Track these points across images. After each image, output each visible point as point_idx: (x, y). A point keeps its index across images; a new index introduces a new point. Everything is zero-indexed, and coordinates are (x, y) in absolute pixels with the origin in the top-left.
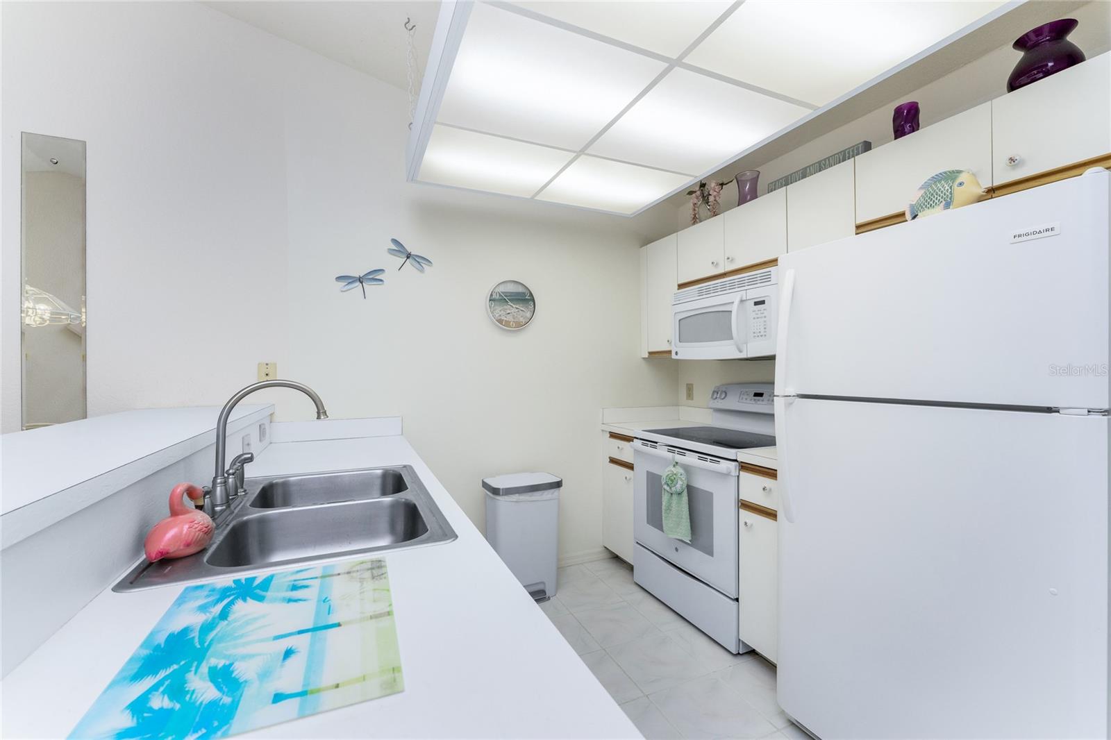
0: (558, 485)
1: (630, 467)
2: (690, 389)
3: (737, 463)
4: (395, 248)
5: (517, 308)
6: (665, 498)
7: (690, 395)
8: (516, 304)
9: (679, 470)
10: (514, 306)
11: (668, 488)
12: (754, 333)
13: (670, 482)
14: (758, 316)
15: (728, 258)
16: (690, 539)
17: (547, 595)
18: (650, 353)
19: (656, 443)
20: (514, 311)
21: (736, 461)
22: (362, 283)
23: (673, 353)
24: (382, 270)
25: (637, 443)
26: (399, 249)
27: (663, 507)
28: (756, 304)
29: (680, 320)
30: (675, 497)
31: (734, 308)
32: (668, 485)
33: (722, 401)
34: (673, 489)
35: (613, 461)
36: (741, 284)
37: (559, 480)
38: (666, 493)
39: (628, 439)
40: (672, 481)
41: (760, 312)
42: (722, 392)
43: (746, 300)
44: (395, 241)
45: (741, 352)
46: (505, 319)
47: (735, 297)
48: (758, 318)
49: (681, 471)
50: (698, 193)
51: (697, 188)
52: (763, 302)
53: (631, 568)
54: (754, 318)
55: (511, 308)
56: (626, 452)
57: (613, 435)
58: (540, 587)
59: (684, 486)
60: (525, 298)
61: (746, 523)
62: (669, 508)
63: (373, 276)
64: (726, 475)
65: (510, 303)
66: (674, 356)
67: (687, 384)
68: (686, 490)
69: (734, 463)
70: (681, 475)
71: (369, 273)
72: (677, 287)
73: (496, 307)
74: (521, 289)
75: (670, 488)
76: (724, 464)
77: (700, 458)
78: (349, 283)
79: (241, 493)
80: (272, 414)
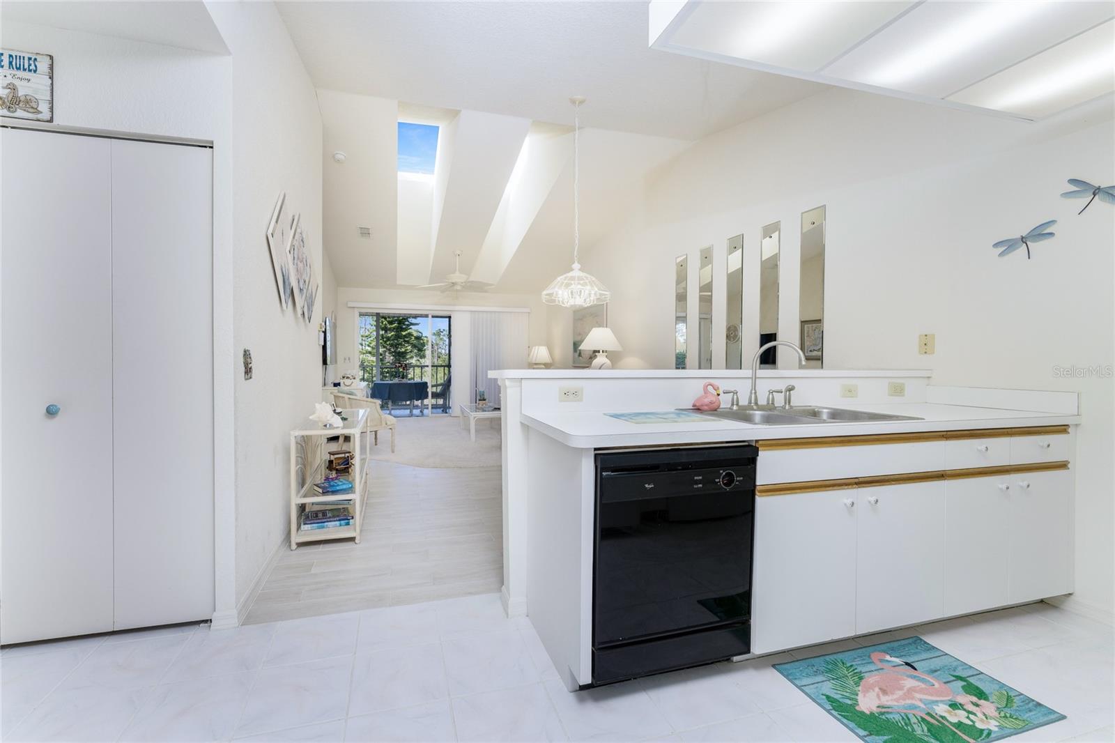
4: (1074, 188)
22: (1026, 242)
24: (1054, 221)
26: (1081, 187)
44: (1074, 181)
63: (1040, 233)
71: (1036, 228)
79: (787, 407)
80: (929, 377)
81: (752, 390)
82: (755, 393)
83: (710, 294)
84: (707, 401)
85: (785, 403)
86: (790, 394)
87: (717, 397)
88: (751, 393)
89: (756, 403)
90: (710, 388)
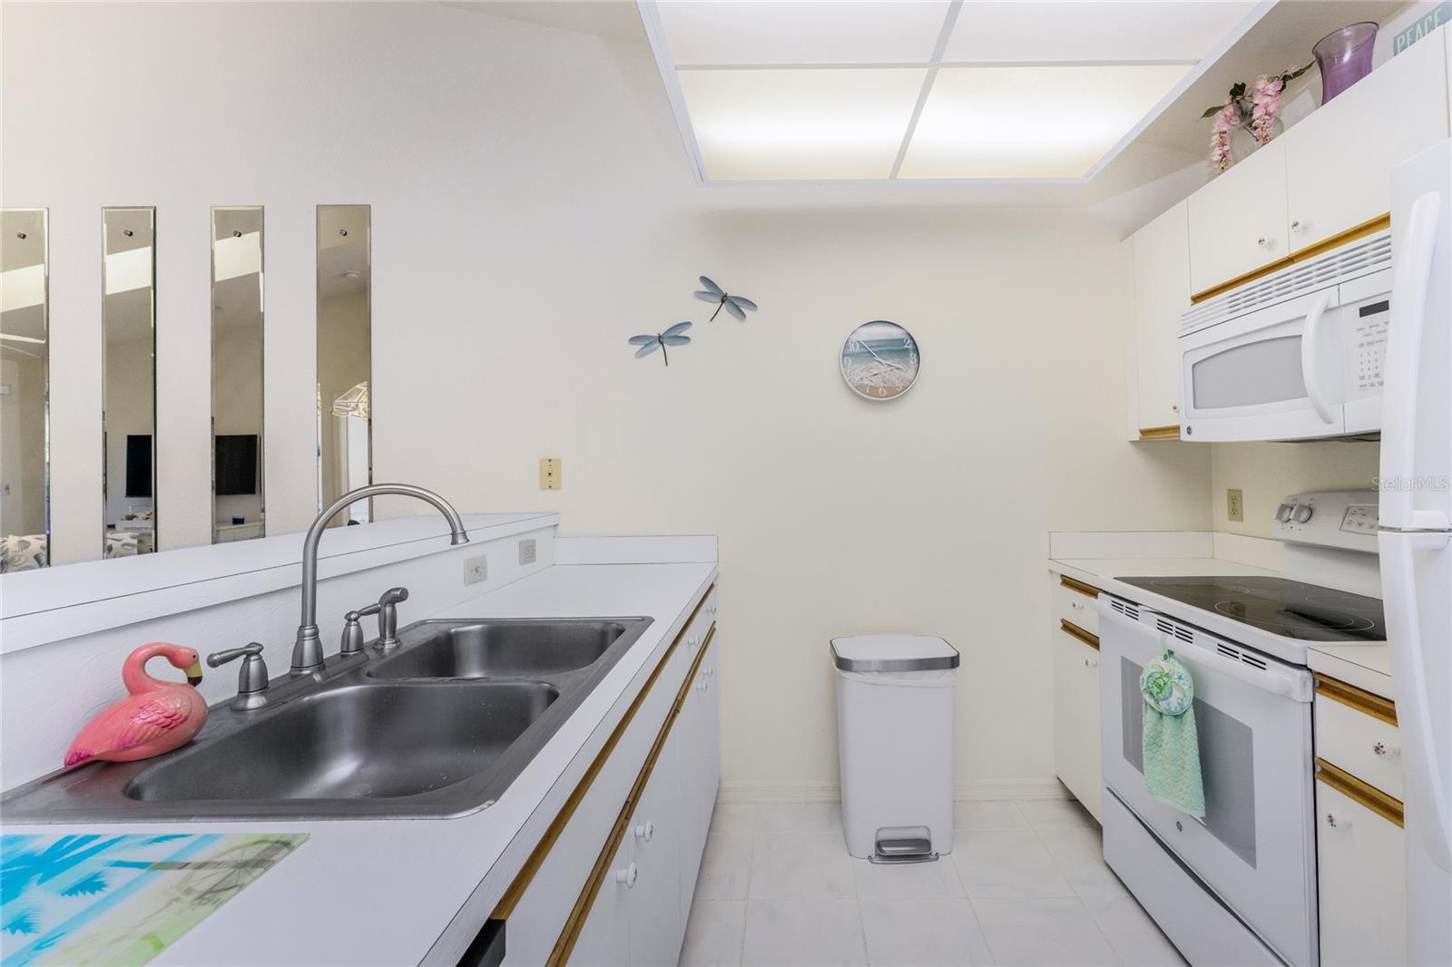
0: (953, 662)
1: (1093, 641)
2: (1235, 500)
3: (1305, 674)
4: (704, 288)
5: (889, 365)
6: (1149, 719)
7: (1235, 510)
8: (888, 360)
9: (1173, 667)
10: (883, 362)
11: (1151, 702)
12: (1362, 378)
13: (1155, 690)
14: (1369, 339)
15: (1296, 225)
16: (1204, 815)
17: (934, 850)
18: (1144, 432)
19: (1136, 604)
20: (883, 371)
21: (1304, 667)
22: (662, 343)
23: (1183, 431)
24: (688, 324)
25: (1104, 601)
26: (711, 289)
27: (1145, 740)
28: (1364, 312)
29: (1194, 365)
30: (1168, 721)
31: (1308, 330)
32: (1151, 694)
33: (1304, 526)
34: (1163, 705)
35: (1068, 627)
36: (1326, 273)
37: (953, 654)
38: (1149, 710)
39: (1091, 591)
40: (1159, 686)
41: (1375, 330)
42: (1302, 508)
43: (1340, 307)
44: (705, 280)
45: (1329, 422)
46: (870, 384)
47: (1311, 305)
48: (1369, 344)
49: (1180, 669)
50: (1230, 110)
51: (1227, 100)
52: (1383, 306)
53: (1097, 828)
54: (1362, 345)
55: (880, 366)
56: (1089, 613)
57: (1068, 582)
58: (922, 834)
59: (1188, 702)
60: (905, 349)
61: (1331, 819)
62: (1157, 742)
63: (675, 335)
64: (1285, 696)
65: (878, 359)
66: (1184, 437)
67: (1229, 490)
68: (1191, 711)
69: (1299, 673)
70: (1180, 678)
71: (671, 329)
72: (1190, 302)
73: (854, 366)
74: (894, 333)
75: (1157, 701)
76: (1275, 672)
77: (1222, 650)
78: (646, 345)
79: (389, 645)
80: (555, 526)
81: (302, 628)
82: (315, 634)
83: (44, 342)
84: (143, 720)
85: (383, 635)
86: (394, 611)
87: (188, 690)
88: (301, 637)
89: (320, 663)
90: (160, 669)
